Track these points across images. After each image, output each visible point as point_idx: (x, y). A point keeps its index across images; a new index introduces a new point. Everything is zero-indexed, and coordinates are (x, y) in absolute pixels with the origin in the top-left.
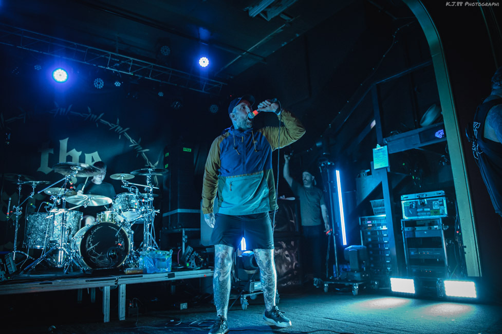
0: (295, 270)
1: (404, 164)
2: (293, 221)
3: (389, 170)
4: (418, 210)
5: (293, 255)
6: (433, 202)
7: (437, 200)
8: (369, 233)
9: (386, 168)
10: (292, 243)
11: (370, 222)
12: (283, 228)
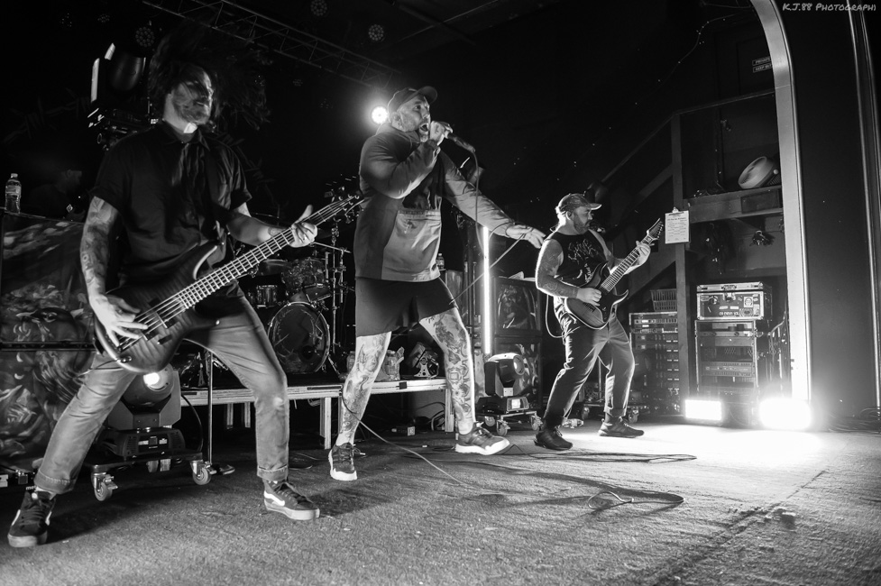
0: (534, 387)
1: (708, 240)
2: (534, 314)
3: (688, 246)
4: (721, 308)
5: (532, 365)
6: (745, 298)
7: (751, 295)
8: (643, 338)
9: (685, 243)
10: (532, 347)
11: (647, 321)
12: (522, 323)
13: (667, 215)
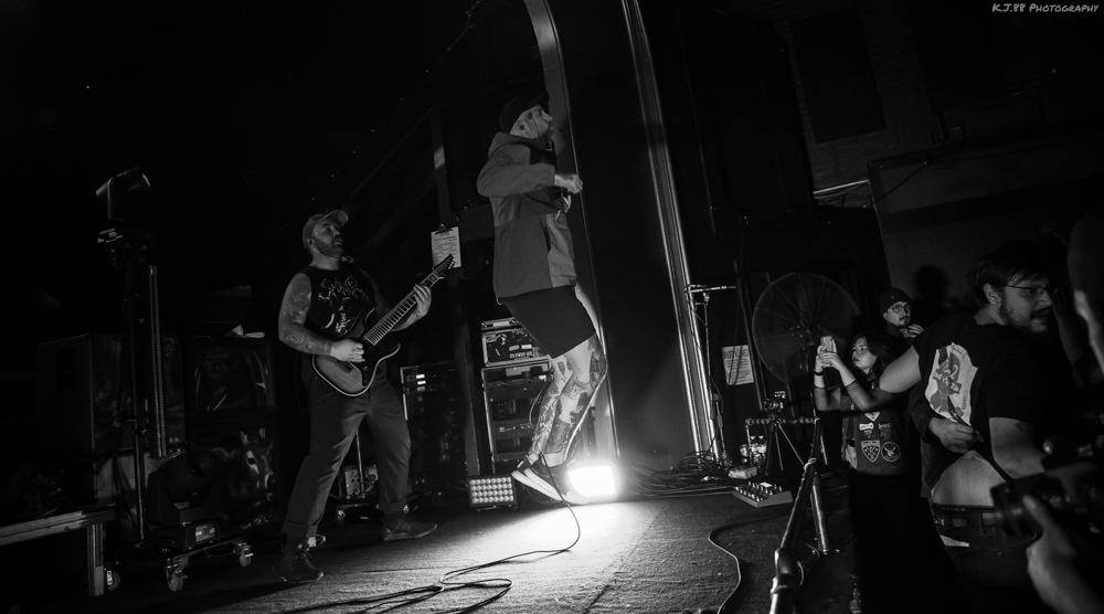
0: (269, 490)
2: (263, 385)
3: (461, 274)
4: (511, 349)
8: (420, 399)
9: (457, 270)
10: (262, 433)
11: (422, 376)
12: (242, 400)
13: (433, 234)
